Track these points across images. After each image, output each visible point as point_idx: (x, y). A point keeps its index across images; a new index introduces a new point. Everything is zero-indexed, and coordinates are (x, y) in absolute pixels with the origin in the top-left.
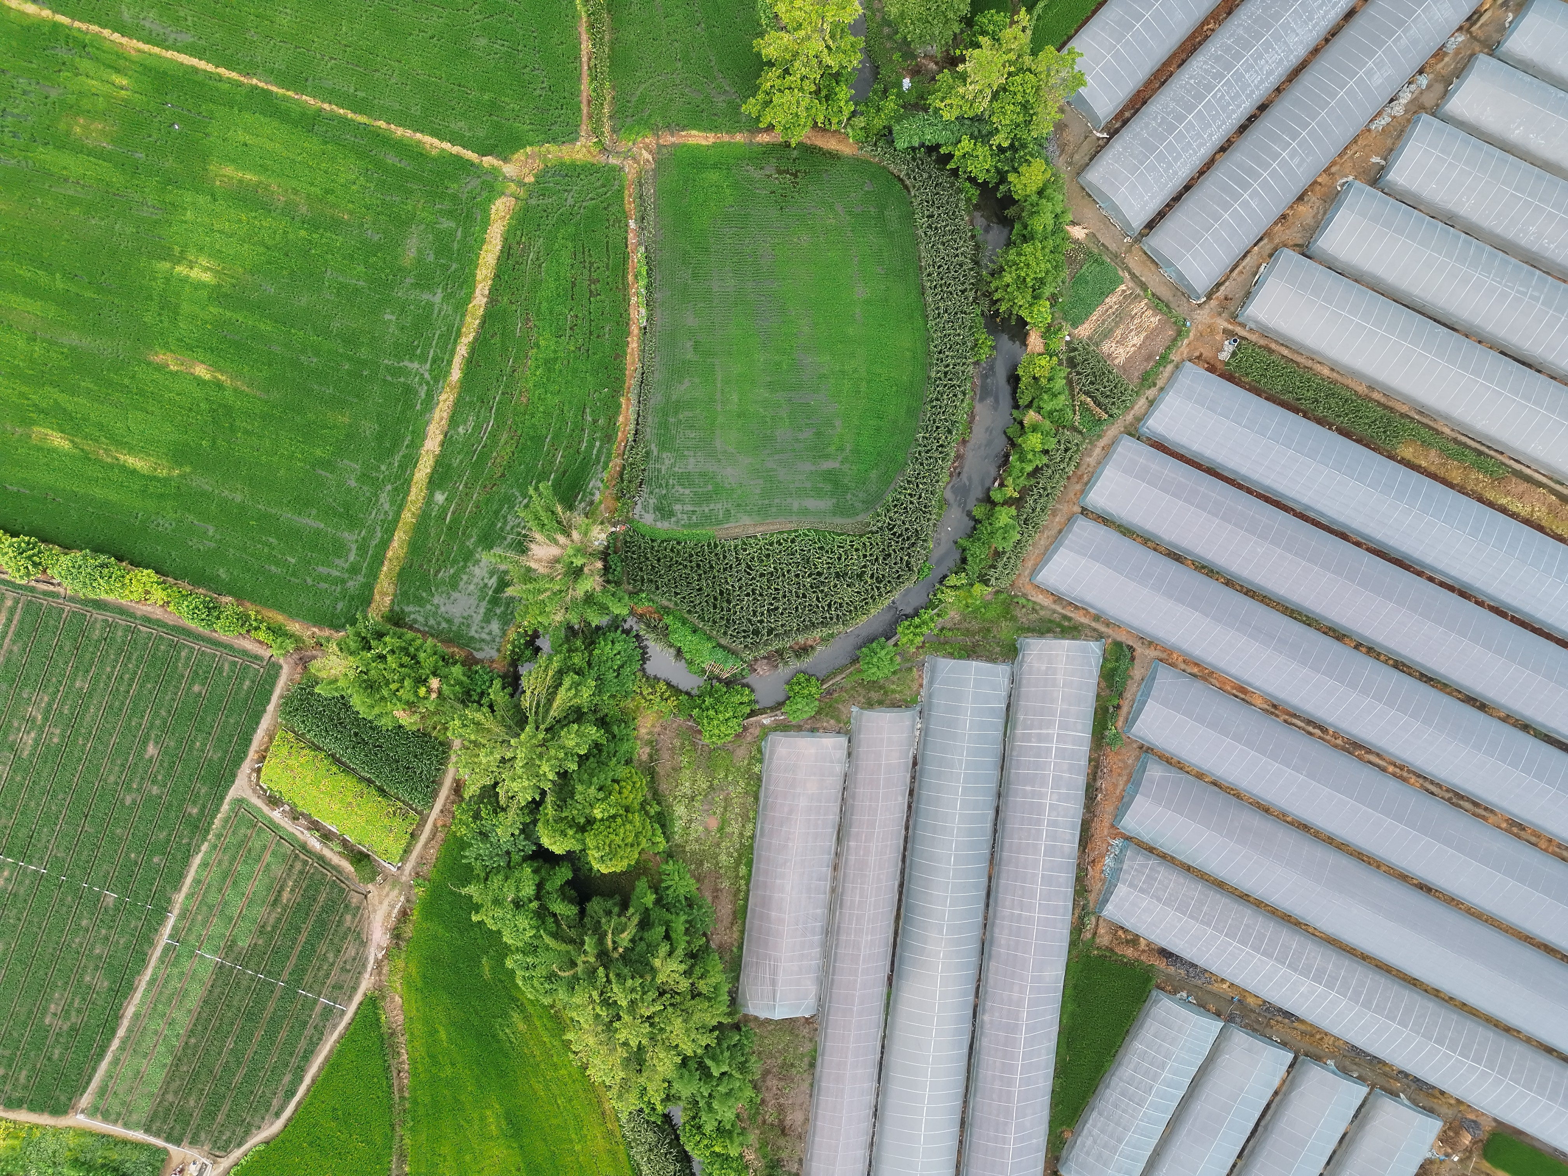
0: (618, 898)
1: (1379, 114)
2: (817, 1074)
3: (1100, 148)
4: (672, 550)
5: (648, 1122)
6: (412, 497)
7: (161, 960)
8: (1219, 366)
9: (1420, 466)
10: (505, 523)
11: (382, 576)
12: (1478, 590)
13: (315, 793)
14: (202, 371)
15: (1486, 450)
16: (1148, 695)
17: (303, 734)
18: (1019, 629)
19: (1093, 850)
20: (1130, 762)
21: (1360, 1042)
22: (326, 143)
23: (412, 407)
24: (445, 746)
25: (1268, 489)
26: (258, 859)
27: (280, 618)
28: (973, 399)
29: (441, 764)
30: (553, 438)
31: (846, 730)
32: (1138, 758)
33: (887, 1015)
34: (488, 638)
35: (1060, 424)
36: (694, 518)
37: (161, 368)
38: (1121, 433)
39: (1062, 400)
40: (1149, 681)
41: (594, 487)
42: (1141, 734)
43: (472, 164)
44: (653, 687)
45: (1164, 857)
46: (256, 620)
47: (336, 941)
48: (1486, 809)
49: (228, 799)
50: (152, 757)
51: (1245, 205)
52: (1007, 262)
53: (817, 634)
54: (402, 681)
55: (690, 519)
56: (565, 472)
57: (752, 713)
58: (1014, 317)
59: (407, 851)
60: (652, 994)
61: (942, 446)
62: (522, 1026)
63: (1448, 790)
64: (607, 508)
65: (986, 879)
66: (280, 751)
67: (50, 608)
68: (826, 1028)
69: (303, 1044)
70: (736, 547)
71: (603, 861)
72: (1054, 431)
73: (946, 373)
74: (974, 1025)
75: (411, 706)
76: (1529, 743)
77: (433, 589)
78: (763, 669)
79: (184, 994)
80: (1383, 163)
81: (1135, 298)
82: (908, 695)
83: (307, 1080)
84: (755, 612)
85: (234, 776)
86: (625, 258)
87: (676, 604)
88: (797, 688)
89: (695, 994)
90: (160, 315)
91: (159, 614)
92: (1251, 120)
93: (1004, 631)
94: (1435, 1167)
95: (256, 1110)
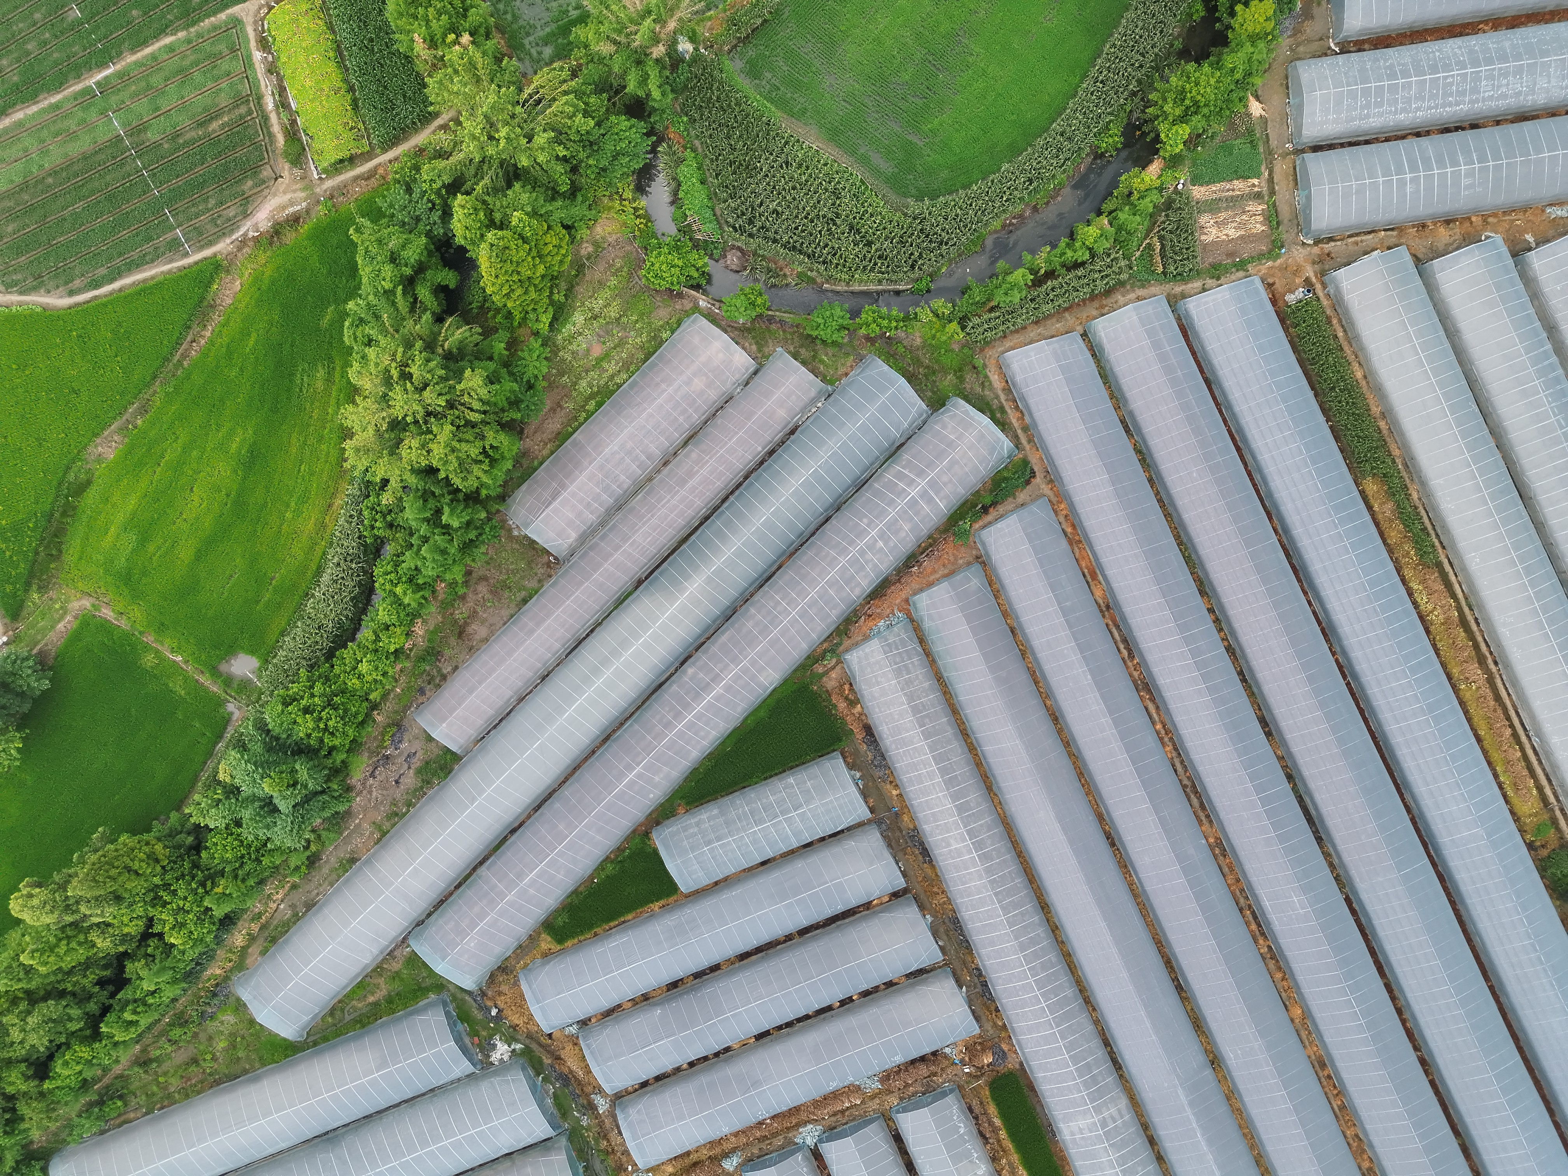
1: (1561, 204)
2: (523, 609)
3: (1326, 53)
7: (75, 97)
8: (1281, 303)
9: (1373, 507)
13: (302, 59)
15: (1434, 536)
17: (329, 6)
18: (958, 390)
19: (878, 607)
20: (961, 562)
25: (1240, 431)
26: (216, 79)
28: (1068, 177)
29: (419, 120)
31: (760, 361)
32: (970, 563)
33: (615, 607)
34: (535, 54)
36: (774, 93)
38: (1163, 295)
39: (1138, 221)
42: (988, 545)
44: (635, 197)
45: (928, 653)
47: (227, 192)
49: (229, 11)
51: (1402, 183)
54: (442, 16)
55: (770, 93)
57: (697, 287)
58: (1152, 135)
59: (337, 168)
62: (320, 385)
63: (1189, 776)
64: (711, 29)
66: (301, 4)
68: (561, 578)
69: (135, 254)
70: (789, 137)
73: (1064, 131)
74: (676, 670)
75: (433, 42)
78: (733, 259)
79: (73, 137)
80: (1533, 245)
81: (1259, 197)
82: (831, 372)
83: (116, 285)
84: (761, 204)
88: (747, 291)
92: (1457, 127)
93: (946, 383)
94: (945, 1063)
95: (56, 276)
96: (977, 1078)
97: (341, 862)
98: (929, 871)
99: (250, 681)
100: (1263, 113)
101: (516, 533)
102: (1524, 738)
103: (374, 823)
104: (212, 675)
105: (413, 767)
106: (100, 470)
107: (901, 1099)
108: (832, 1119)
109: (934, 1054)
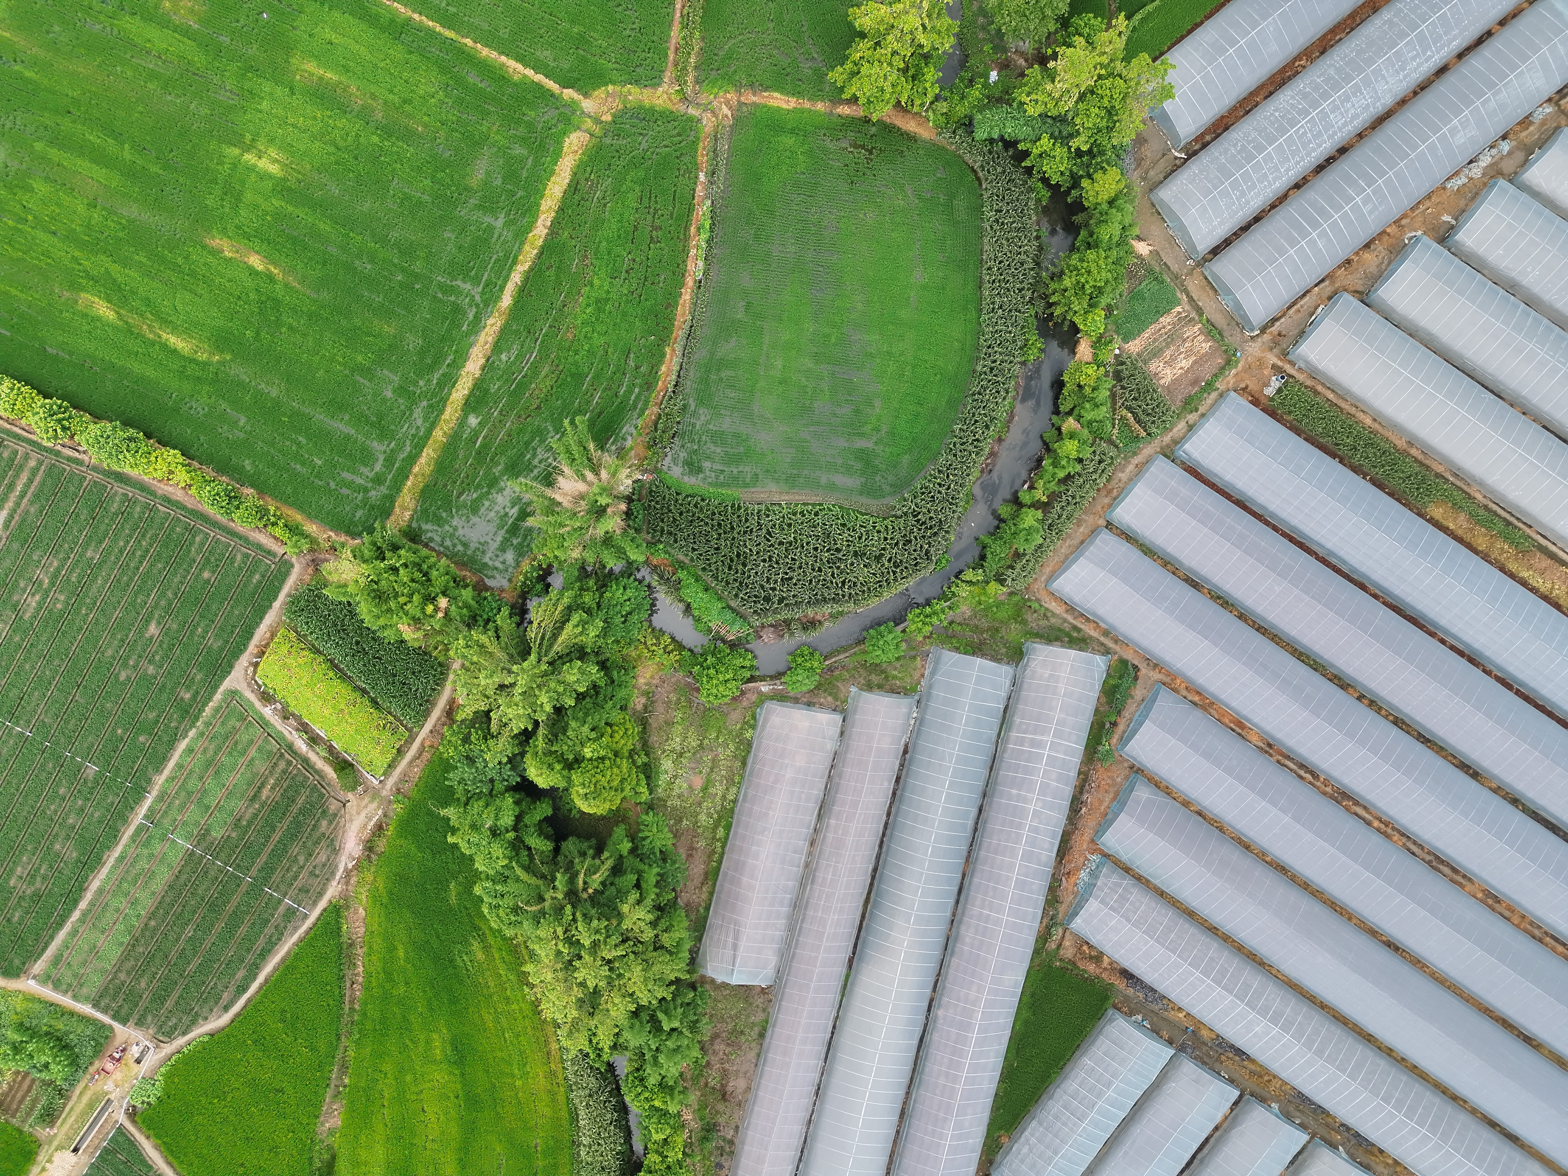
0: (594, 841)
1: (1456, 174)
2: (765, 1045)
3: (1176, 167)
4: (696, 506)
5: (591, 1068)
6: (446, 416)
7: (133, 839)
8: (1263, 400)
9: (1448, 528)
10: (534, 455)
11: (405, 491)
12: (1487, 658)
13: (309, 695)
14: (256, 262)
15: (1515, 522)
16: (1146, 717)
17: (305, 635)
18: (1027, 633)
19: (1070, 862)
20: (1119, 780)
21: (1308, 1089)
22: (411, 53)
23: (459, 326)
24: (443, 669)
25: (1294, 529)
26: (243, 753)
27: (299, 517)
28: (1014, 398)
29: (437, 684)
30: (593, 378)
31: (841, 708)
32: (1127, 778)
33: (843, 996)
34: (501, 566)
35: (1098, 436)
36: (722, 477)
37: (216, 253)
38: (1157, 453)
39: (1103, 412)
40: (1148, 703)
41: (627, 433)
42: (1134, 754)
43: (552, 95)
44: (658, 639)
45: (1139, 878)
46: (274, 516)
47: (309, 844)
48: (1464, 876)
49: (222, 689)
50: (152, 637)
51: (1312, 243)
52: (1068, 266)
53: (827, 609)
54: (411, 596)
55: (717, 477)
56: (600, 413)
57: (752, 679)
58: (1067, 323)
59: (391, 766)
60: (615, 939)
61: (978, 440)
62: (480, 956)
63: (1429, 853)
64: (637, 455)
65: (959, 876)
66: (280, 649)
67: (72, 474)
68: (781, 1000)
69: (261, 942)
70: (759, 511)
71: (587, 799)
72: (1090, 441)
73: (992, 369)
74: (927, 1018)
75: (416, 622)
76: (1517, 817)
77: (454, 510)
78: (768, 636)
79: (150, 875)
80: (1454, 222)
81: (1190, 321)
82: (908, 682)
83: (261, 978)
84: (768, 579)
85: (231, 666)
86: (690, 209)
87: (692, 560)
88: (799, 660)
89: (658, 947)
90: (222, 200)
91: (179, 495)
92: (1330, 161)
93: (1013, 633)
95: (205, 1001)
98: (1252, 1067)
100: (1151, 248)
106: (336, 1141)
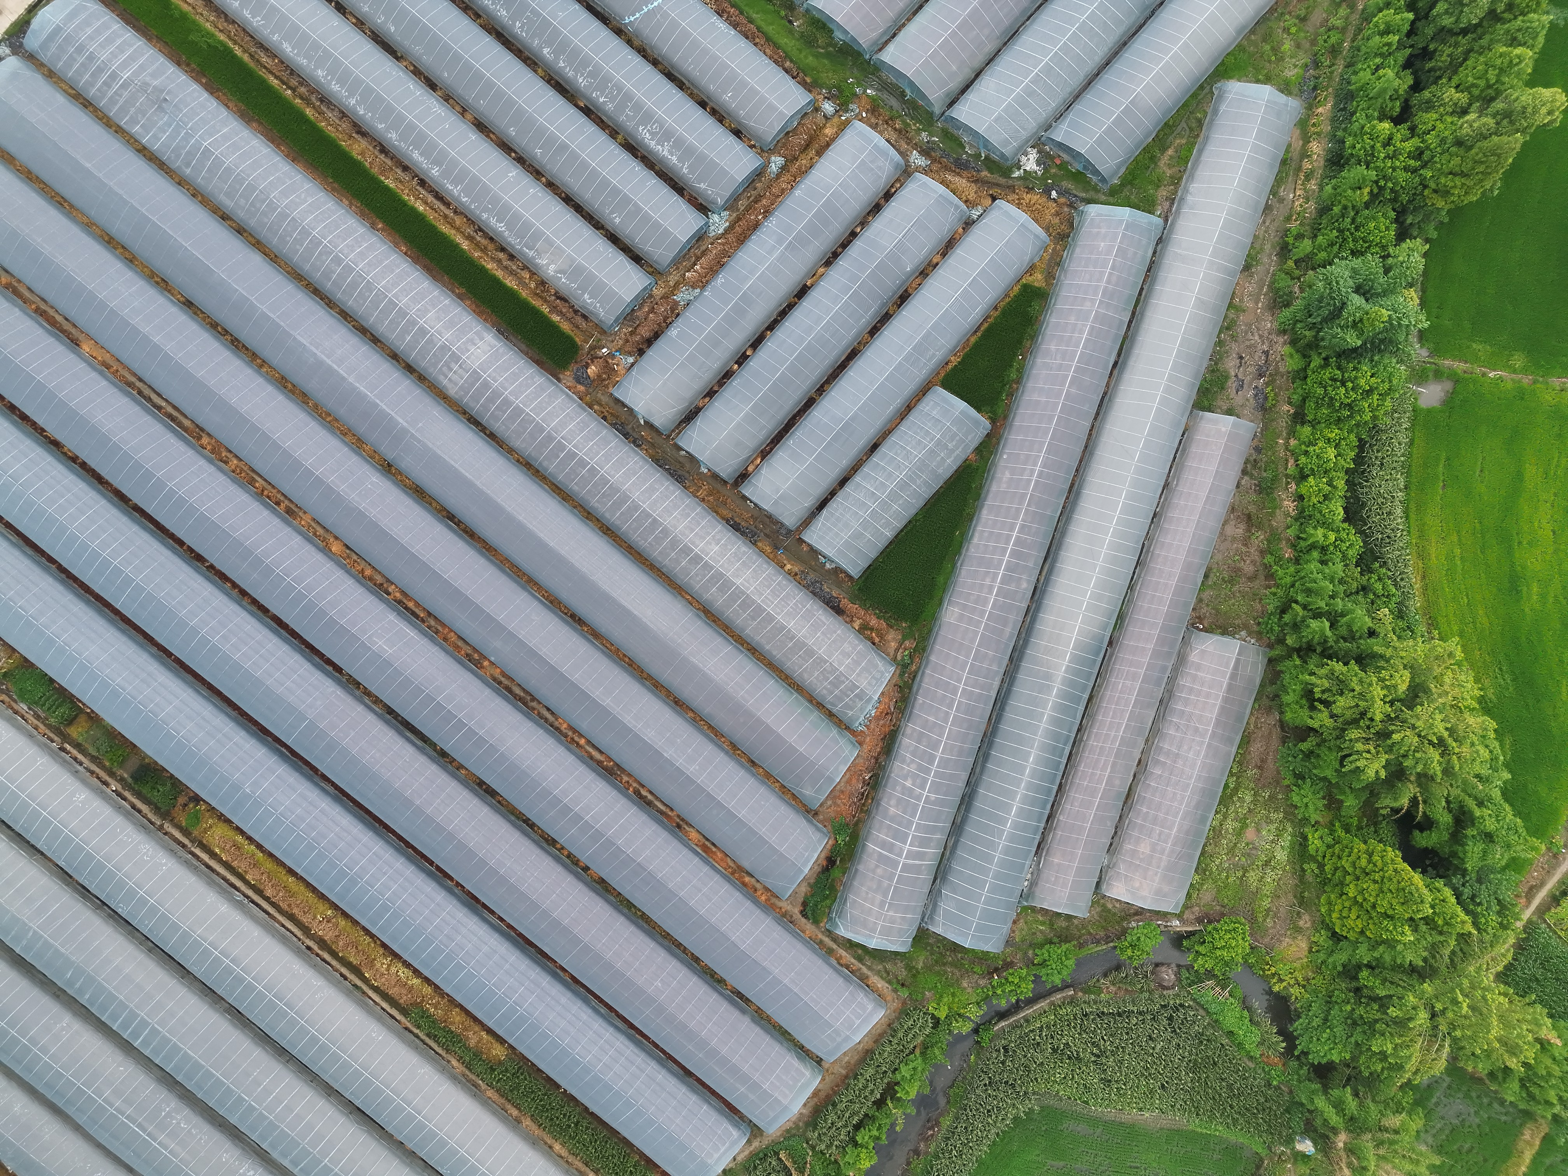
9: (487, 1033)
11: (1528, 1161)
18: (908, 959)
19: (884, 726)
20: (829, 803)
21: (671, 486)
31: (1099, 898)
45: (819, 705)
63: (533, 711)
77: (1478, 1132)
93: (921, 959)
94: (628, 348)
96: (592, 348)
97: (1257, 262)
98: (725, 512)
99: (1419, 385)
101: (1243, 633)
102: (250, 893)
103: (1244, 311)
104: (1456, 374)
105: (1234, 379)
107: (651, 296)
108: (704, 248)
109: (641, 352)
